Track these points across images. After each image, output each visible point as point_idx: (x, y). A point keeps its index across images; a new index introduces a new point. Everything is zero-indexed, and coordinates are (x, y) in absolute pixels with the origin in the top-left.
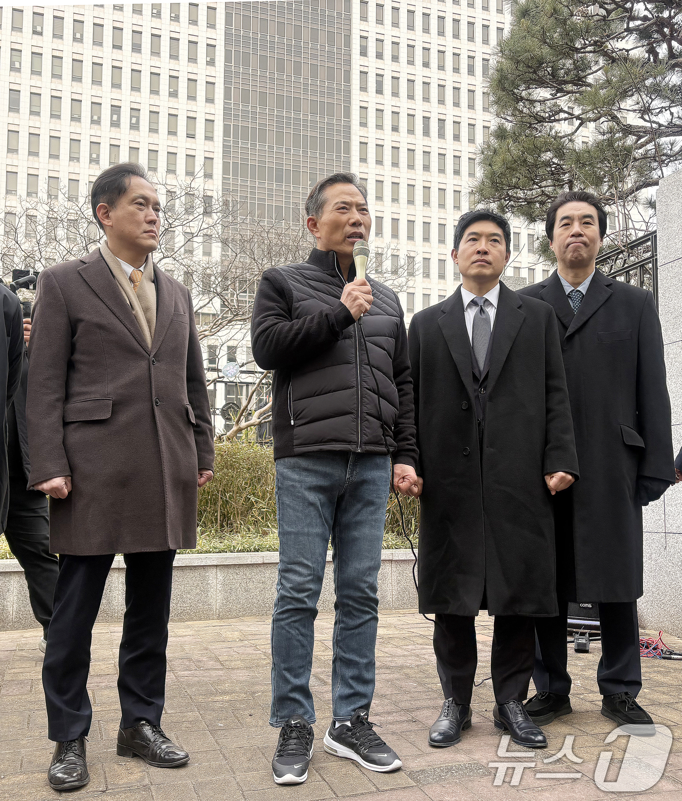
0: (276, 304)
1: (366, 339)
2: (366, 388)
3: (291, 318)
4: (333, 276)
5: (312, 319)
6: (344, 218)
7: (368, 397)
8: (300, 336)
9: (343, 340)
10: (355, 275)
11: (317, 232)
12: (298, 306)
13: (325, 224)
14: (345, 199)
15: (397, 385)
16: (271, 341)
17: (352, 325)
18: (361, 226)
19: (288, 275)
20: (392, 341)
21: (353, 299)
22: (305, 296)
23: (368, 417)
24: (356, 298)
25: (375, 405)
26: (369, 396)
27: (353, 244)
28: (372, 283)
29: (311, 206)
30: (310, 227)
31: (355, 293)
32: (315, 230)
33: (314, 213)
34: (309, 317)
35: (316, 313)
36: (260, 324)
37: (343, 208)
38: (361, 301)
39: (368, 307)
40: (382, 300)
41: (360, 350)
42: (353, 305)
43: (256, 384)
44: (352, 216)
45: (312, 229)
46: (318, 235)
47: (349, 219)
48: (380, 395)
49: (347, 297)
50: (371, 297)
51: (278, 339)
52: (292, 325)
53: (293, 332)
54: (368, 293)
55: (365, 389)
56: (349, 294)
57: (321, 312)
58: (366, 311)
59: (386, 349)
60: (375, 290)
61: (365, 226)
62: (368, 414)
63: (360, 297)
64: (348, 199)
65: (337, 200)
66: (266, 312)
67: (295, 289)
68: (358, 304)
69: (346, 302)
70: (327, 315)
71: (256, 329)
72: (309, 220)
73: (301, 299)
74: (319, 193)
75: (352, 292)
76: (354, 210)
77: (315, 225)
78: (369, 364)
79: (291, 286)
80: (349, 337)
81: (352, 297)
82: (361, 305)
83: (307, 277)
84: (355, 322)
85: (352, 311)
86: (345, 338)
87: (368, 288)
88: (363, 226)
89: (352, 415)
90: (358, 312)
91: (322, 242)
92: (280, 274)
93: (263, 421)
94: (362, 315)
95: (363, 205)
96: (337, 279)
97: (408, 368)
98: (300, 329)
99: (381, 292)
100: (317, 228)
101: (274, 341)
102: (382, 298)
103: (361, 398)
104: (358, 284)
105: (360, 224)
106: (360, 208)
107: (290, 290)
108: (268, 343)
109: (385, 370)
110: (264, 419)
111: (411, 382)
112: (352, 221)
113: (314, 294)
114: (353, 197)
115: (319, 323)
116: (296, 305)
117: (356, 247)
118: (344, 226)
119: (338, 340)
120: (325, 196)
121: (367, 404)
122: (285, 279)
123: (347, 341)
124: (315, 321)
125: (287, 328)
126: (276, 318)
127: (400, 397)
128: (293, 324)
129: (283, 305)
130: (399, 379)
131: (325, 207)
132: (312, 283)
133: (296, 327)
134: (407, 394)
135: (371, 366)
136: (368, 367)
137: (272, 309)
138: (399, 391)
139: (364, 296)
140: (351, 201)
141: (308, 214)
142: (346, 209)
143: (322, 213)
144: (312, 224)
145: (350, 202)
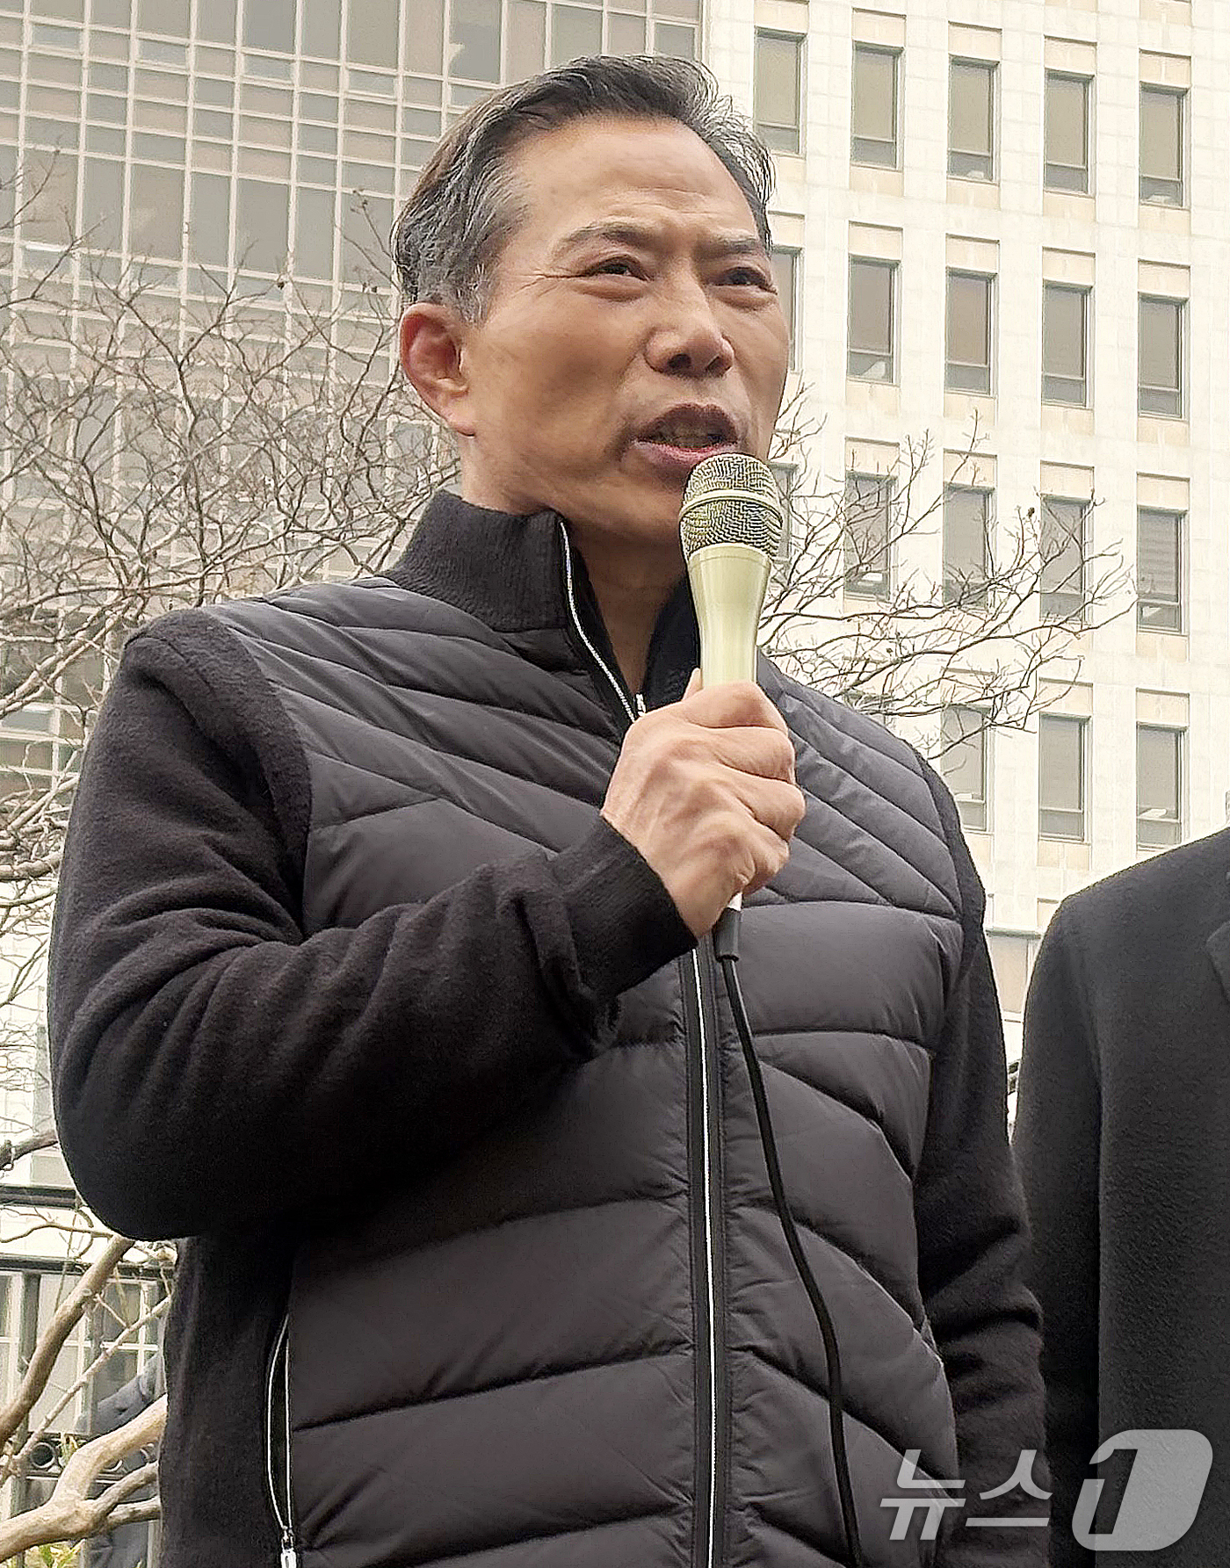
0: (211, 833)
1: (759, 1042)
2: (758, 1352)
3: (300, 924)
4: (552, 664)
5: (432, 925)
6: (624, 323)
7: (767, 1409)
8: (354, 1033)
9: (618, 1052)
10: (692, 657)
11: (455, 395)
12: (336, 847)
13: (509, 355)
14: (629, 213)
15: (944, 1332)
16: (179, 1060)
17: (674, 963)
18: (720, 375)
19: (281, 654)
20: (913, 1059)
21: (680, 806)
22: (386, 786)
23: (766, 1535)
24: (700, 803)
25: (813, 1461)
26: (774, 1398)
27: (678, 478)
28: (793, 705)
29: (429, 246)
30: (417, 366)
31: (697, 772)
32: (446, 384)
33: (443, 289)
34: (411, 916)
35: (455, 890)
36: (110, 952)
37: (615, 267)
38: (733, 819)
39: (774, 853)
40: (856, 813)
41: (724, 1110)
42: (679, 840)
43: (89, 1274)
44: (666, 318)
45: (428, 377)
46: (462, 414)
47: (652, 332)
48: (845, 1402)
49: (643, 795)
50: (789, 797)
51: (219, 1050)
52: (308, 966)
53: (313, 1006)
54: (768, 771)
55: (749, 1357)
56: (660, 775)
57: (485, 886)
58: (762, 876)
59: (880, 1107)
60: (811, 752)
61: (747, 373)
62: (768, 1516)
63: (724, 794)
64: (648, 213)
65: (584, 218)
66: (146, 877)
67: (323, 746)
68: (714, 835)
69: (642, 823)
70: (519, 905)
71: (84, 985)
72: (414, 325)
73: (357, 803)
74: (475, 172)
75: (680, 765)
76: (685, 278)
77: (447, 356)
78: (777, 1202)
79: (302, 727)
80: (658, 1033)
81: (676, 797)
82: (731, 845)
83: (395, 672)
84: (692, 942)
85: (679, 880)
86: (628, 1040)
87: (775, 738)
88: (732, 374)
89: (665, 1524)
90: (711, 885)
91: (487, 456)
92: (235, 651)
93: (121, 1512)
94: (736, 903)
95: (741, 249)
96: (583, 680)
97: (1008, 1227)
98: (355, 989)
99: (846, 763)
100: (458, 377)
101: (195, 1062)
102: (855, 795)
103: (728, 1411)
104: (715, 715)
105: (717, 366)
106: (719, 266)
107: (296, 751)
108: (155, 1073)
109: (869, 1241)
110: (125, 1498)
111: (1025, 1317)
112: (668, 343)
113: (437, 773)
114: (676, 203)
115: (473, 952)
116: (328, 837)
117: (699, 491)
118: (621, 374)
119: (588, 1055)
120: (513, 189)
121: (757, 1455)
122: (264, 685)
123: (642, 1055)
124: (450, 941)
125: (272, 982)
126: (210, 922)
127: (963, 1404)
128: (311, 957)
129: (251, 839)
130: (953, 1297)
131: (507, 253)
132: (428, 706)
133: (329, 978)
134: (1006, 1390)
135: (791, 1216)
136: (772, 1224)
137: (183, 862)
138: (957, 1368)
139: (749, 787)
140: (668, 224)
141: (411, 288)
142: (637, 271)
143: (493, 290)
144: (430, 350)
145: (660, 228)
